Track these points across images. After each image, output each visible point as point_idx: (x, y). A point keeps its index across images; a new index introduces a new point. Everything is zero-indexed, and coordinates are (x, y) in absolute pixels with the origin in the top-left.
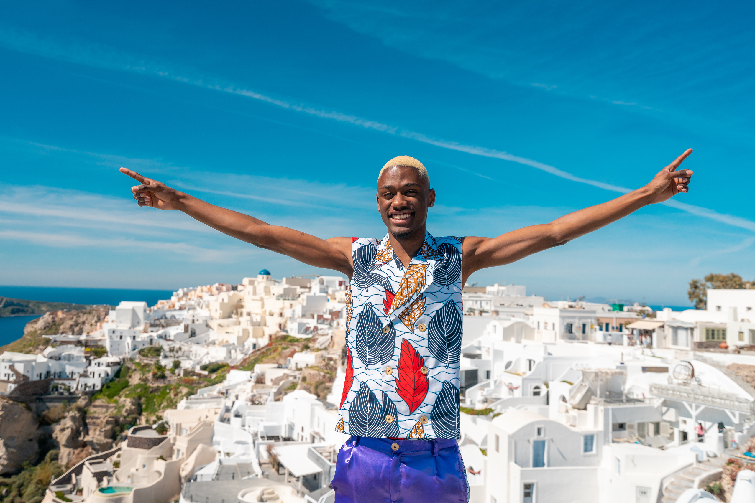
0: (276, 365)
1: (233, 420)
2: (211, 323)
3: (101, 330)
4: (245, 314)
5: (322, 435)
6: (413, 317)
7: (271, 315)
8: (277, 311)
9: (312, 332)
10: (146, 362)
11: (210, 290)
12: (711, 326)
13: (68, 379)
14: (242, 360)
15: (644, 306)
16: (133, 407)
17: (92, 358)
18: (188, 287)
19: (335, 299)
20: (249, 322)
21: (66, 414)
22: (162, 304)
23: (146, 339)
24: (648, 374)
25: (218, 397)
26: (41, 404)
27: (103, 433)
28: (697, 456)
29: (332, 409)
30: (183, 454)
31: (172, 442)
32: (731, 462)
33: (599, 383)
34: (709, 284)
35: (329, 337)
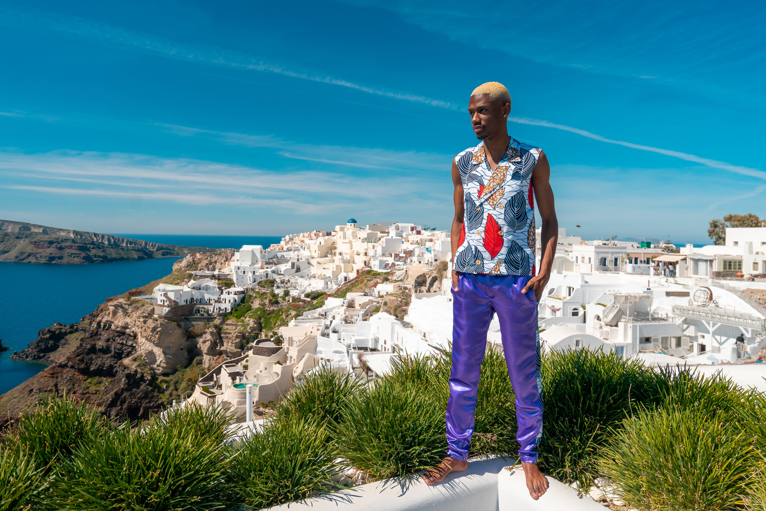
0: (363, 293)
1: (332, 335)
2: (312, 261)
3: (229, 267)
4: (337, 254)
5: (401, 347)
7: (358, 254)
8: (362, 251)
9: (390, 267)
10: (263, 291)
11: (310, 236)
12: (728, 258)
13: (206, 304)
14: (336, 290)
15: (668, 242)
16: (255, 325)
17: (223, 288)
18: (293, 234)
19: (409, 241)
20: (341, 260)
21: (207, 330)
22: (273, 247)
23: (263, 274)
24: (671, 298)
25: (319, 318)
26: (188, 323)
27: (234, 345)
29: (408, 327)
30: (294, 360)
31: (286, 351)
33: (628, 305)
34: (727, 223)
35: (404, 271)
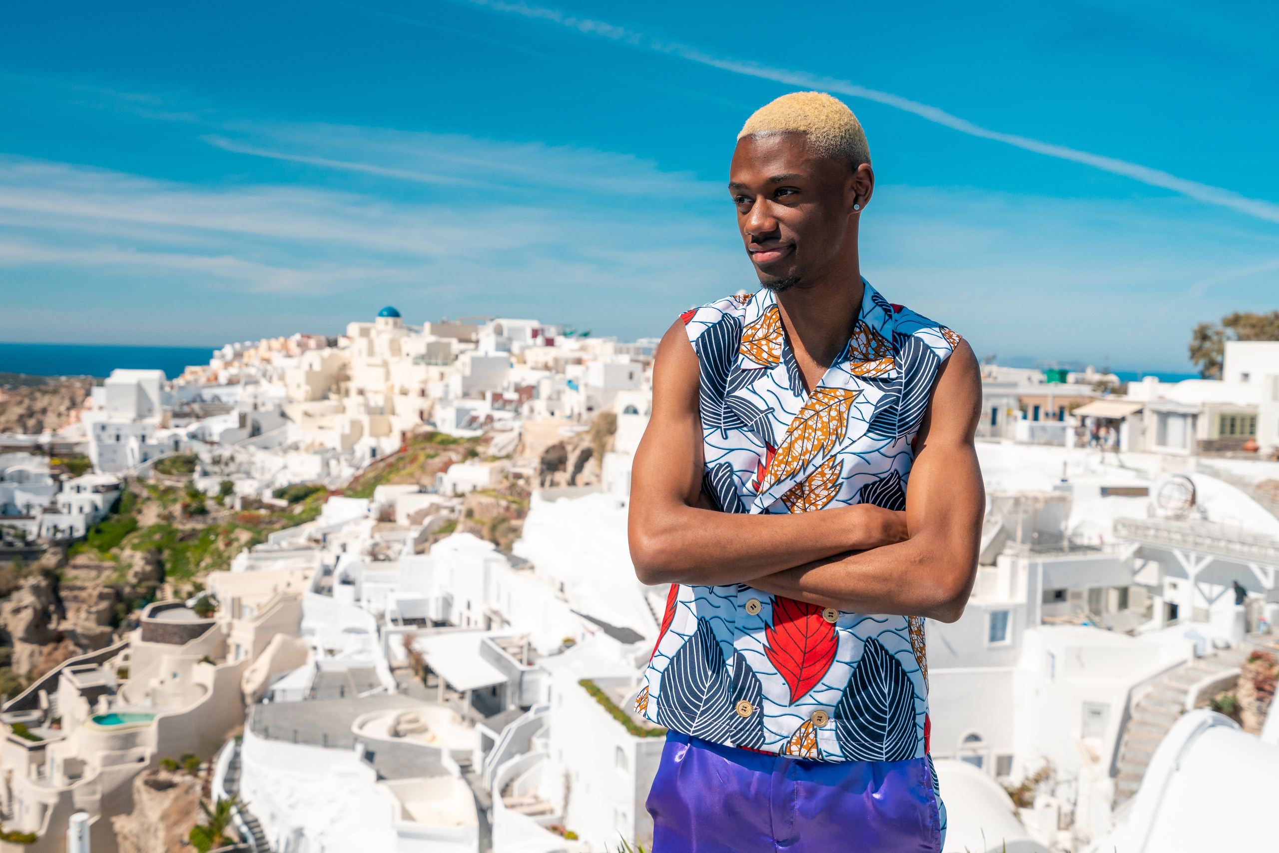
0: (416, 488)
1: (339, 589)
2: (290, 410)
3: (79, 425)
4: (353, 393)
5: (506, 616)
6: (813, 501)
7: (404, 393)
8: (415, 387)
9: (481, 426)
10: (168, 482)
11: (285, 347)
12: (1229, 411)
13: (20, 516)
14: (352, 479)
15: (1106, 372)
16: (148, 568)
17: (64, 477)
18: (242, 341)
19: (525, 362)
20: (362, 409)
21: (22, 582)
22: (192, 374)
23: (166, 442)
24: (1112, 500)
25: (308, 548)
27: (93, 617)
28: (1195, 648)
29: (523, 569)
30: (246, 652)
31: (224, 630)
32: (1255, 657)
33: (1021, 517)
34: (1230, 331)
35: (515, 434)
